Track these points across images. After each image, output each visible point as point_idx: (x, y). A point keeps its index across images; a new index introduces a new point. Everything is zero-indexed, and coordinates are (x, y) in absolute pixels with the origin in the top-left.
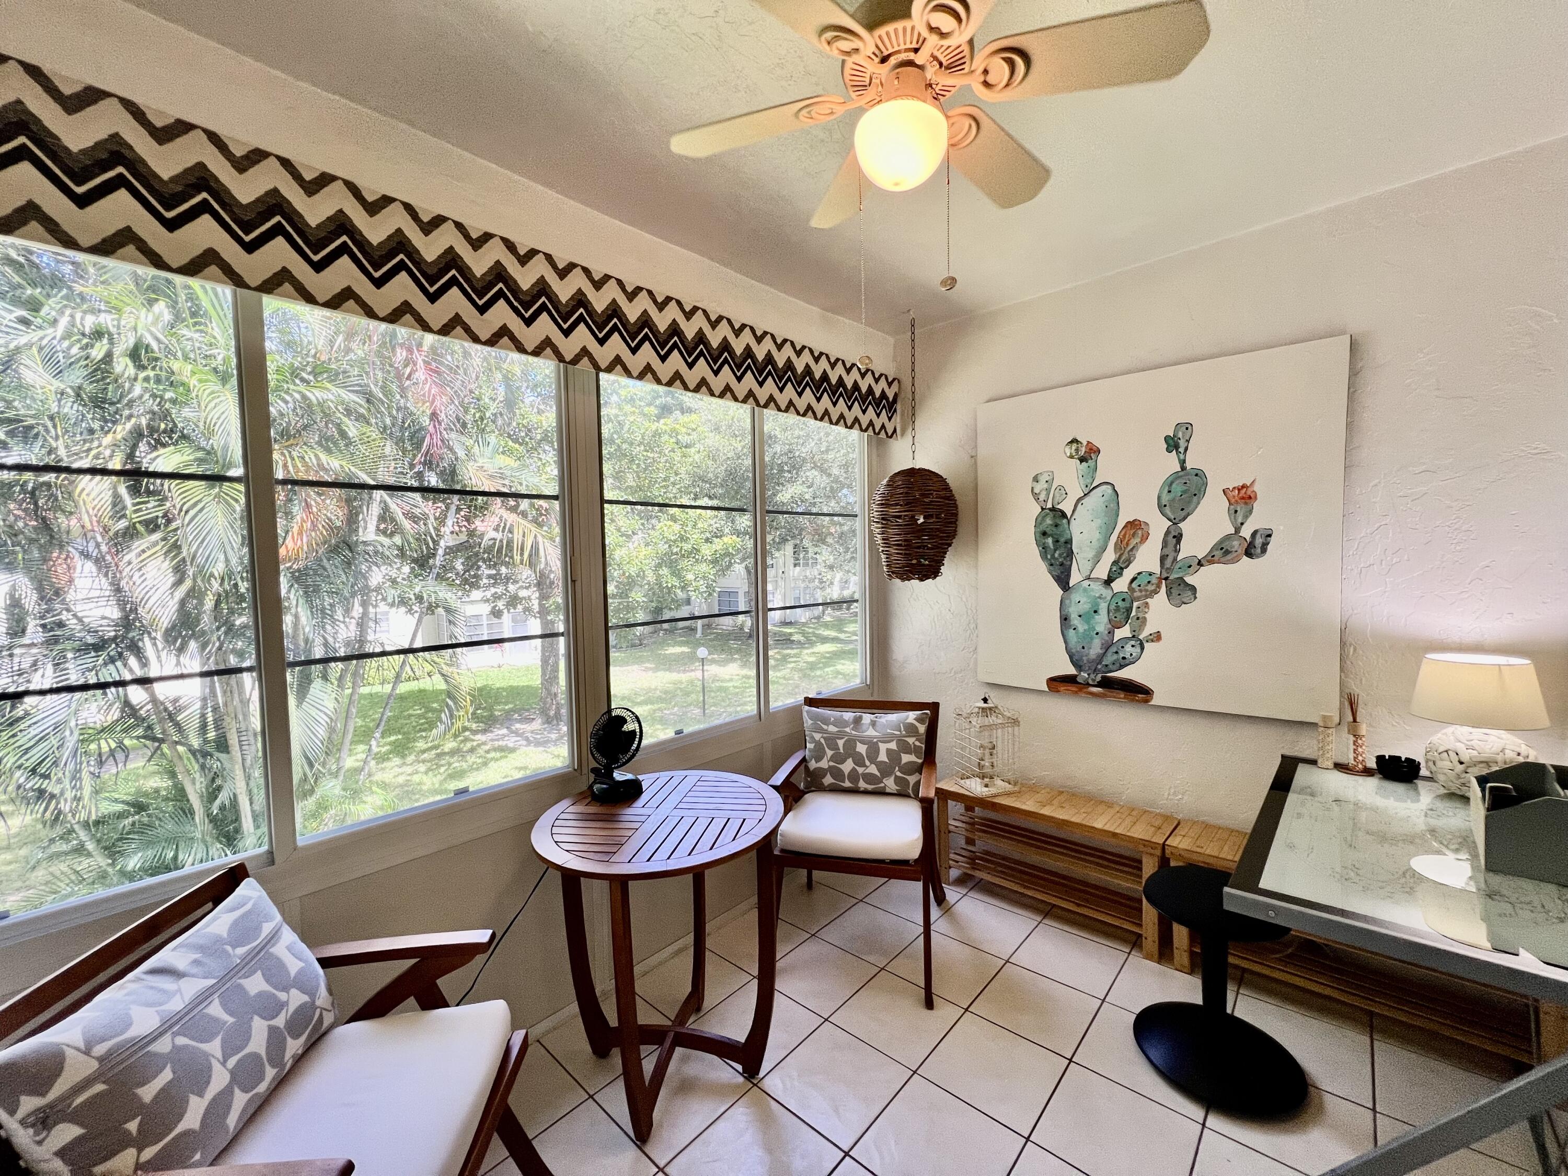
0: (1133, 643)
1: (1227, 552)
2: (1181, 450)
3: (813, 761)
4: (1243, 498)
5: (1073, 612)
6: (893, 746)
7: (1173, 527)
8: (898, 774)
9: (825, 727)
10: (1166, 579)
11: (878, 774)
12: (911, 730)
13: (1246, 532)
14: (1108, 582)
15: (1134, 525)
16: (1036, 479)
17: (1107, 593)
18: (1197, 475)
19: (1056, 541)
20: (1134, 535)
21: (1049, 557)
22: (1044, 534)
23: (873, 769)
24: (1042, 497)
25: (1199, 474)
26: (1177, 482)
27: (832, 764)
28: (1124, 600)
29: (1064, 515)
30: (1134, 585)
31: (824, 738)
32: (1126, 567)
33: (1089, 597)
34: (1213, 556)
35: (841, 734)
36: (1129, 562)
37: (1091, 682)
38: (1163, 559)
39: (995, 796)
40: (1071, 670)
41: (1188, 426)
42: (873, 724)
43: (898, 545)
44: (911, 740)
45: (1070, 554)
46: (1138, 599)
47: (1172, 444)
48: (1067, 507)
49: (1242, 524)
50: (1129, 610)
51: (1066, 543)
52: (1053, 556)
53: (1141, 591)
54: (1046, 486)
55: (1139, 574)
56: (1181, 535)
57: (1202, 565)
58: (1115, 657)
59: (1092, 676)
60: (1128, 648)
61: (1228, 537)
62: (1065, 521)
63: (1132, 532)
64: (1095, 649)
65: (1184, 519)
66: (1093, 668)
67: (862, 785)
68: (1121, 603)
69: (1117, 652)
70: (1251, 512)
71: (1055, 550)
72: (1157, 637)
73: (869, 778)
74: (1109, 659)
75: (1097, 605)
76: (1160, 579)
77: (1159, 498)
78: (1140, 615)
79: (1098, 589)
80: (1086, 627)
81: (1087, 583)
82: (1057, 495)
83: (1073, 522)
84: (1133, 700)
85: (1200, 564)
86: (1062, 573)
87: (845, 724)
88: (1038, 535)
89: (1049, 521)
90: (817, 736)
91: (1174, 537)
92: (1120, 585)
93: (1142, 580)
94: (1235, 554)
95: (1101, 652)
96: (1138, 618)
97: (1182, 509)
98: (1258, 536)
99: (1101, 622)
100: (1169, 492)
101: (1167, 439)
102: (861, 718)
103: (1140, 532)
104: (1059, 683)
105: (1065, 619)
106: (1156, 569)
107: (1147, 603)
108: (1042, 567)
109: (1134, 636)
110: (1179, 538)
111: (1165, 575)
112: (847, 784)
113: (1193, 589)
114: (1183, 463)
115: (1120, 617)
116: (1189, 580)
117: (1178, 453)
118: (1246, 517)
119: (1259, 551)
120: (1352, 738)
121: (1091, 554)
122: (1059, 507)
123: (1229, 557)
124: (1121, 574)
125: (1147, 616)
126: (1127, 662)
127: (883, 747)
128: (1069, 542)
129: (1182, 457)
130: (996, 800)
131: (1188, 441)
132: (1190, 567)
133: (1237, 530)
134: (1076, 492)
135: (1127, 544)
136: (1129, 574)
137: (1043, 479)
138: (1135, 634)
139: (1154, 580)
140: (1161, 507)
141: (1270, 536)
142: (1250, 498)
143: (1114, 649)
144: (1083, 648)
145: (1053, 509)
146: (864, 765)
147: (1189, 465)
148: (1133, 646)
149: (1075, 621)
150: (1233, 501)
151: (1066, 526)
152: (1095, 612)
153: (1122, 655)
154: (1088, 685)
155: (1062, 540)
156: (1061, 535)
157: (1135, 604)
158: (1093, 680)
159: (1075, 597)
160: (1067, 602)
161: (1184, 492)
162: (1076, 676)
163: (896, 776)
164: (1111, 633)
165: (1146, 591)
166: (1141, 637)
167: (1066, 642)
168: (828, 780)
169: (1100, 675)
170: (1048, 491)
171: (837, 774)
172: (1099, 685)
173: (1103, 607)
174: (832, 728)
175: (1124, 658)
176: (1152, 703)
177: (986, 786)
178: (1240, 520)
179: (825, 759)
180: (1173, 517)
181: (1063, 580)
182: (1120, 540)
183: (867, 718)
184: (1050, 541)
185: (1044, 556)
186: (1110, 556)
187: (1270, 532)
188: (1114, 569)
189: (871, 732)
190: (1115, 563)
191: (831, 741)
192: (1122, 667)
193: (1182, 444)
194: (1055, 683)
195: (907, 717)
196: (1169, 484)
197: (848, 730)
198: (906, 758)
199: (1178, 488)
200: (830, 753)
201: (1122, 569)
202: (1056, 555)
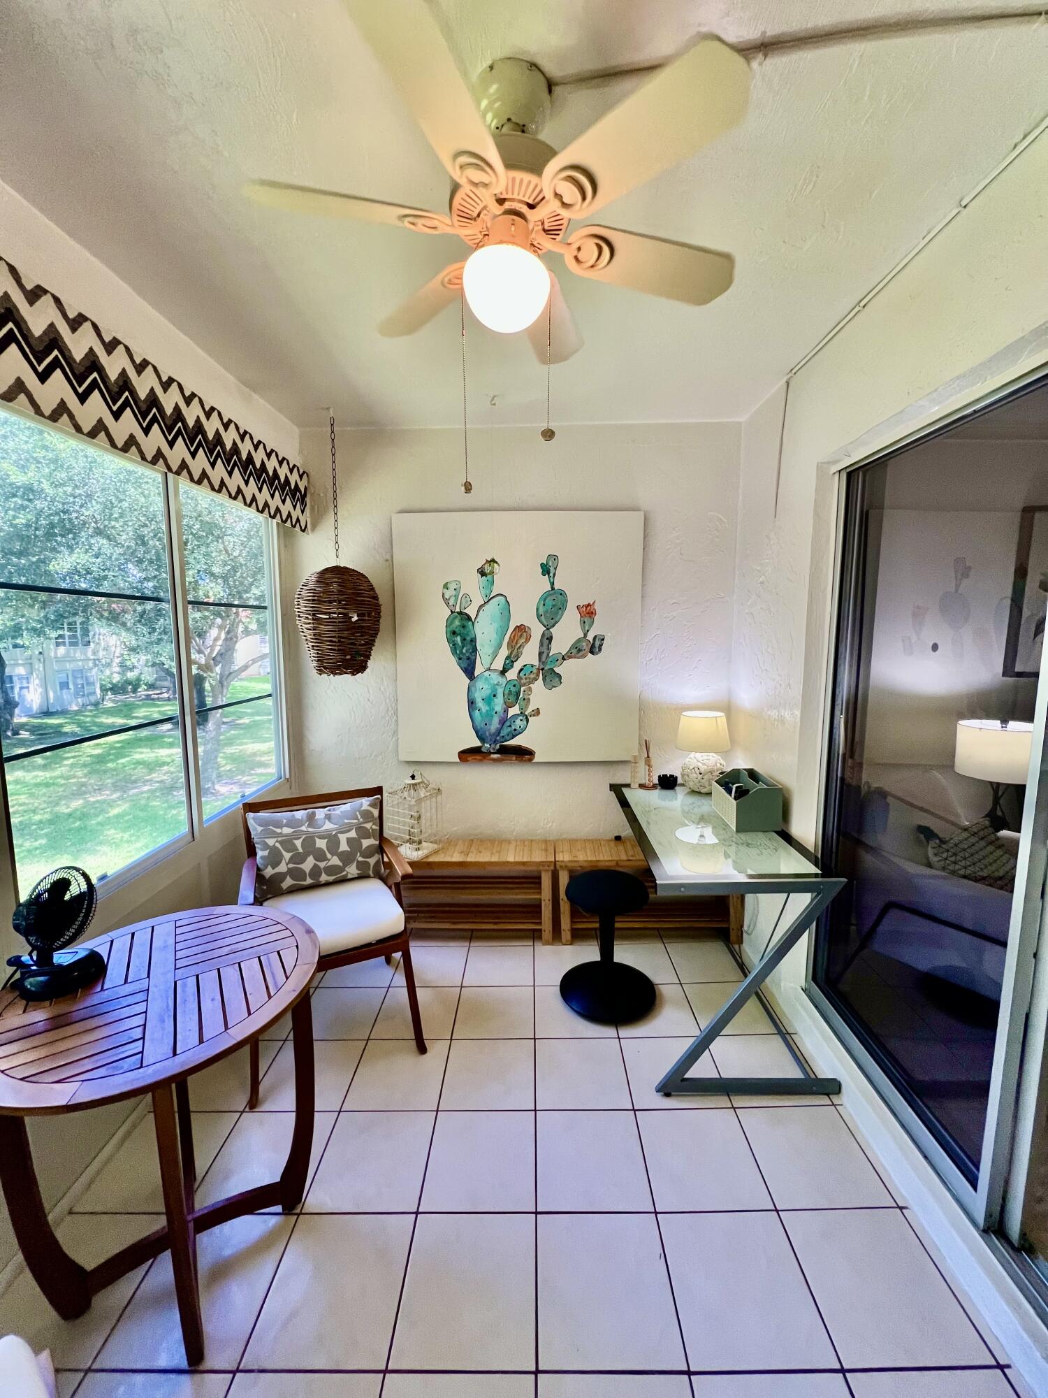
0: (521, 718)
1: (580, 650)
2: (551, 575)
3: (269, 868)
4: (588, 613)
5: (478, 697)
6: (353, 834)
7: (547, 632)
8: (361, 859)
9: (279, 831)
10: (543, 669)
11: (340, 864)
12: (367, 815)
13: (590, 637)
14: (503, 672)
15: (521, 630)
16: (446, 586)
17: (503, 681)
18: (561, 594)
19: (464, 640)
20: (521, 636)
21: (458, 652)
22: (454, 633)
23: (335, 861)
24: (452, 602)
25: (562, 593)
26: (548, 598)
27: (290, 866)
28: (514, 686)
29: (469, 618)
30: (522, 674)
31: (281, 843)
32: (516, 661)
33: (489, 684)
34: (571, 653)
35: (297, 835)
36: (518, 657)
37: (492, 751)
38: (540, 654)
40: (477, 743)
41: (555, 558)
42: (328, 817)
43: (331, 641)
44: (368, 826)
45: (475, 650)
46: (524, 685)
47: (546, 570)
48: (471, 611)
49: (588, 631)
50: (518, 694)
51: (471, 641)
52: (461, 652)
53: (526, 679)
54: (454, 593)
55: (525, 666)
56: (552, 637)
57: (565, 660)
58: (509, 729)
59: (493, 746)
60: (518, 722)
61: (579, 641)
62: (470, 623)
63: (520, 634)
64: (495, 725)
65: (553, 626)
66: (494, 740)
68: (513, 689)
69: (510, 726)
70: (593, 622)
71: (463, 648)
72: (537, 712)
74: (504, 733)
75: (496, 690)
76: (538, 669)
77: (537, 609)
78: (526, 697)
79: (496, 678)
80: (488, 708)
81: (488, 673)
82: (464, 601)
83: (476, 624)
84: (521, 761)
86: (469, 665)
87: (299, 823)
88: (448, 634)
89: (457, 623)
90: (271, 842)
91: (547, 639)
92: (512, 675)
93: (527, 671)
94: (584, 652)
95: (499, 726)
96: (524, 699)
97: (552, 619)
98: (597, 640)
99: (499, 704)
100: (544, 605)
101: (542, 565)
103: (525, 634)
104: (468, 755)
105: (471, 703)
106: (536, 663)
107: (530, 688)
108: (453, 661)
109: (521, 713)
110: (550, 639)
111: (542, 667)
112: (309, 881)
113: (559, 676)
114: (552, 584)
115: (512, 698)
116: (557, 670)
117: (549, 577)
118: (590, 626)
119: (597, 650)
120: (647, 767)
121: (490, 651)
122: (465, 611)
123: (581, 654)
124: (512, 666)
125: (530, 697)
126: (517, 732)
127: (343, 838)
128: (473, 641)
129: (552, 580)
131: (555, 569)
132: (557, 660)
133: (585, 635)
134: (478, 600)
135: (516, 643)
136: (518, 665)
137: (453, 586)
138: (523, 711)
139: (535, 671)
140: (539, 616)
141: (603, 640)
142: (592, 613)
143: (508, 723)
144: (486, 724)
145: (460, 613)
146: (325, 859)
147: (556, 587)
148: (521, 720)
149: (480, 703)
150: (582, 615)
151: (471, 627)
152: (495, 696)
153: (513, 728)
154: (491, 753)
155: (468, 639)
156: (467, 635)
157: (522, 689)
158: (494, 749)
159: (480, 684)
160: (473, 689)
161: (554, 606)
162: (481, 747)
163: (358, 862)
164: (506, 711)
165: (530, 678)
166: (526, 713)
167: (472, 721)
168: (288, 882)
169: (498, 745)
170: (456, 597)
171: (296, 874)
172: (498, 752)
173: (500, 691)
174: (287, 830)
175: (515, 730)
176: (535, 761)
177: (418, 849)
178: (587, 628)
179: (283, 863)
180: (546, 624)
181: (469, 672)
182: (511, 640)
183: (320, 813)
184: (458, 639)
185: (454, 650)
186: (504, 652)
187: (602, 637)
188: (507, 662)
189: (328, 826)
190: (508, 658)
191: (288, 843)
192: (514, 736)
193: (552, 570)
194: (466, 755)
196: (544, 599)
197: (304, 828)
198: (366, 843)
199: (549, 602)
200: (287, 856)
201: (513, 662)
202: (464, 651)
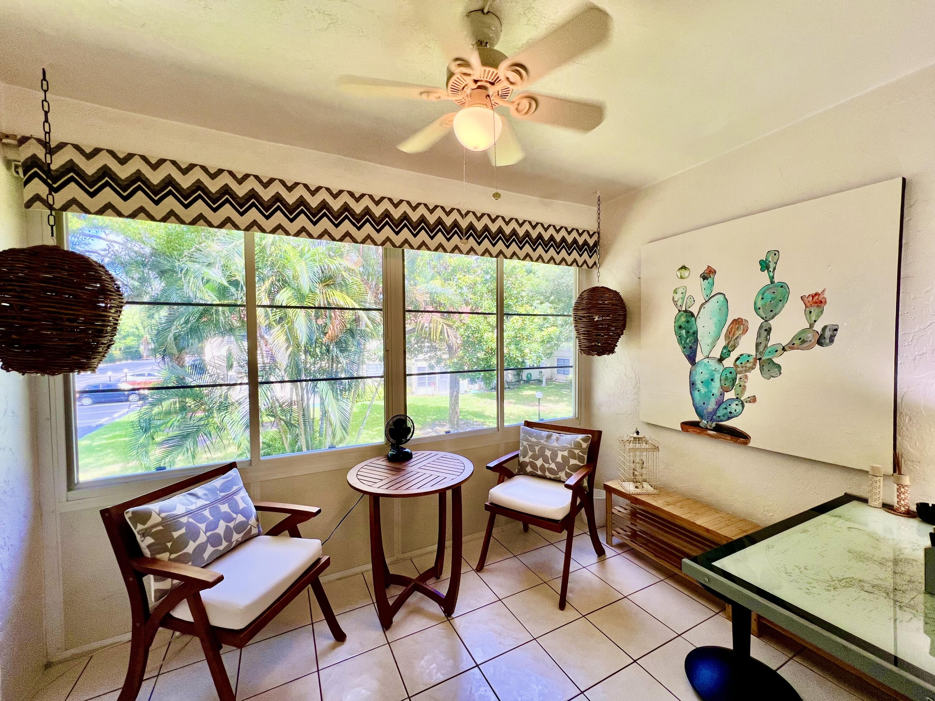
0: (737, 402)
1: (804, 342)
2: (771, 269)
3: (522, 457)
4: (816, 303)
5: (698, 379)
6: (566, 453)
7: (765, 324)
8: (568, 470)
9: (530, 438)
10: (760, 359)
11: (556, 469)
12: (578, 445)
13: (818, 327)
14: (721, 360)
15: (738, 322)
16: (675, 292)
17: (720, 368)
18: (782, 287)
19: (688, 332)
20: (738, 329)
21: (683, 342)
22: (680, 327)
23: (553, 466)
24: (679, 303)
25: (783, 286)
26: (768, 292)
27: (531, 460)
28: (731, 373)
29: (692, 315)
30: (738, 363)
31: (529, 445)
32: (733, 350)
33: (708, 370)
34: (794, 344)
35: (538, 444)
36: (734, 347)
37: (709, 427)
38: (758, 345)
39: (638, 494)
40: (696, 418)
41: (776, 253)
42: (557, 439)
43: (584, 334)
44: (576, 451)
45: (696, 341)
46: (740, 373)
47: (765, 266)
48: (694, 310)
49: (815, 321)
50: (734, 380)
51: (694, 333)
52: (685, 342)
53: (742, 367)
54: (681, 296)
55: (741, 355)
56: (770, 329)
57: (785, 351)
58: (725, 411)
59: (710, 423)
60: (733, 406)
61: (804, 331)
62: (693, 319)
63: (737, 326)
64: (712, 406)
65: (773, 317)
66: (710, 418)
67: (548, 474)
68: (729, 375)
69: (726, 408)
70: (822, 312)
71: (687, 338)
72: (753, 399)
73: (551, 470)
74: (721, 412)
75: (713, 376)
76: (756, 359)
77: (755, 303)
78: (742, 384)
79: (714, 365)
80: (706, 390)
81: (707, 360)
82: (688, 302)
83: (698, 319)
84: (736, 442)
85: (784, 349)
86: (691, 353)
87: (542, 438)
88: (676, 328)
89: (683, 319)
90: (525, 443)
91: (766, 330)
92: (729, 362)
93: (743, 360)
94: (809, 343)
95: (715, 407)
96: (740, 386)
97: (772, 311)
98: (827, 330)
99: (716, 387)
100: (762, 299)
101: (761, 262)
102: (551, 435)
103: (742, 327)
104: (687, 426)
105: (692, 384)
106: (753, 352)
107: (746, 376)
108: (678, 348)
109: (737, 398)
110: (769, 331)
111: (759, 357)
112: (539, 473)
113: (779, 367)
114: (772, 278)
115: (728, 384)
116: (776, 360)
117: (769, 272)
118: (818, 316)
119: (828, 341)
120: (896, 487)
121: (709, 341)
122: (689, 309)
123: (805, 345)
124: (729, 355)
125: (746, 384)
126: (732, 415)
127: (560, 454)
128: (695, 333)
129: (771, 274)
130: (639, 497)
131: (776, 263)
132: (777, 351)
133: (811, 326)
134: (700, 300)
135: (733, 335)
136: (734, 355)
137: (680, 291)
138: (739, 396)
139: (751, 359)
140: (757, 309)
141: (836, 330)
142: (821, 302)
143: (724, 406)
144: (704, 404)
145: (686, 311)
146: (548, 463)
147: (776, 280)
148: (737, 405)
149: (699, 385)
150: (808, 305)
151: (694, 322)
152: (712, 380)
153: (729, 410)
154: (707, 429)
155: (691, 331)
156: (691, 328)
157: (739, 376)
158: (710, 426)
159: (699, 369)
160: (694, 372)
161: (773, 299)
162: (699, 422)
163: (566, 472)
164: (722, 395)
165: (746, 367)
166: (742, 399)
167: (693, 399)
168: (529, 469)
169: (715, 423)
170: (683, 299)
171: (534, 466)
172: (714, 429)
173: (717, 377)
174: (534, 440)
175: (731, 413)
176: (750, 445)
177: (637, 487)
178: (813, 319)
179: (528, 457)
180: (764, 316)
181: (692, 358)
182: (729, 332)
183: (555, 435)
184: (684, 332)
185: (680, 342)
186: (722, 342)
187: (836, 327)
188: (725, 351)
189: (555, 444)
190: (725, 347)
191: (532, 447)
192: (729, 418)
193: (772, 265)
194: (687, 427)
195: (577, 437)
196: (763, 292)
197: (542, 441)
198: (573, 462)
199: (768, 295)
200: (530, 453)
201: (730, 351)
202: (688, 341)
